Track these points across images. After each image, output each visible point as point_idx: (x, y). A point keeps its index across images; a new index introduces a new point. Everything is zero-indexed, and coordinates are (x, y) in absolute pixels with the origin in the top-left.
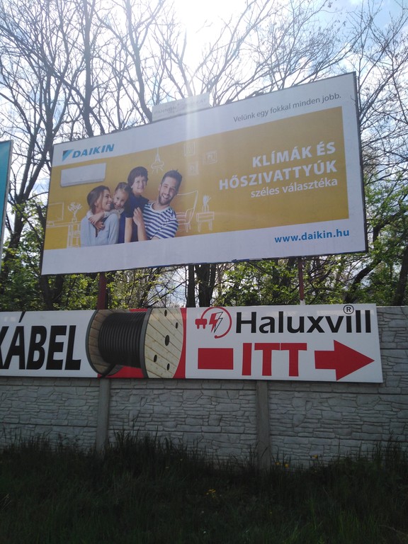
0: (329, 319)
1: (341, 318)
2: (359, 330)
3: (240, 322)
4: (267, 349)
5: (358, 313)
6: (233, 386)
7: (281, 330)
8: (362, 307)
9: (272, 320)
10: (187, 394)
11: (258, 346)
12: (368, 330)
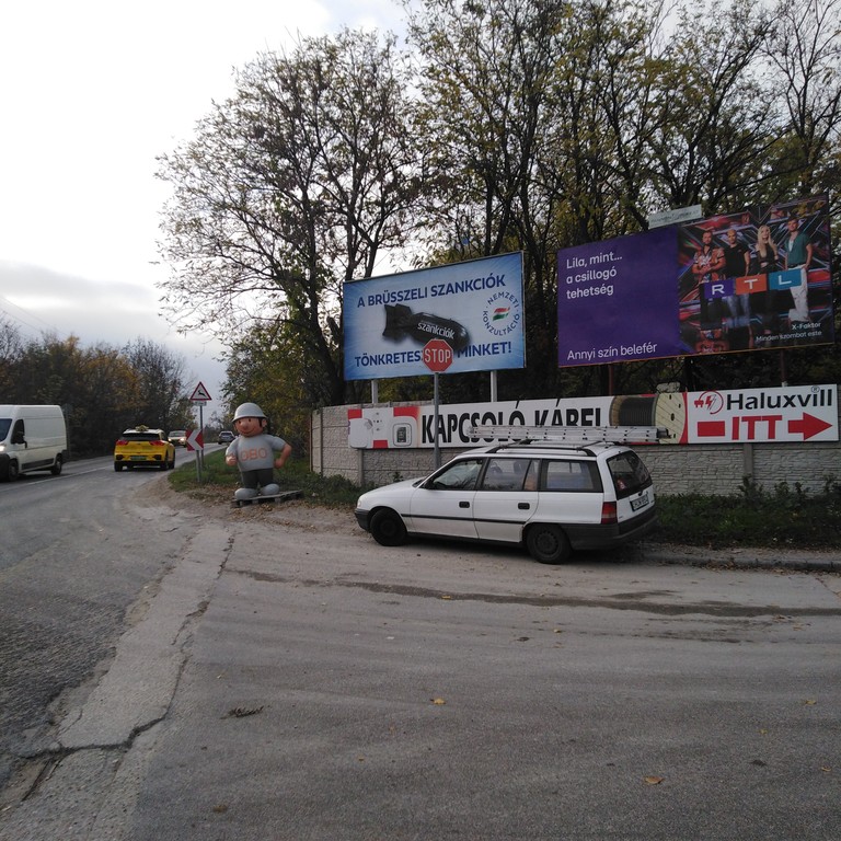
0: (800, 397)
1: (809, 396)
2: (822, 404)
3: (730, 402)
4: (751, 421)
5: (823, 391)
6: (726, 448)
7: (762, 407)
8: (826, 387)
9: (756, 399)
10: (690, 454)
11: (744, 419)
12: (829, 404)
